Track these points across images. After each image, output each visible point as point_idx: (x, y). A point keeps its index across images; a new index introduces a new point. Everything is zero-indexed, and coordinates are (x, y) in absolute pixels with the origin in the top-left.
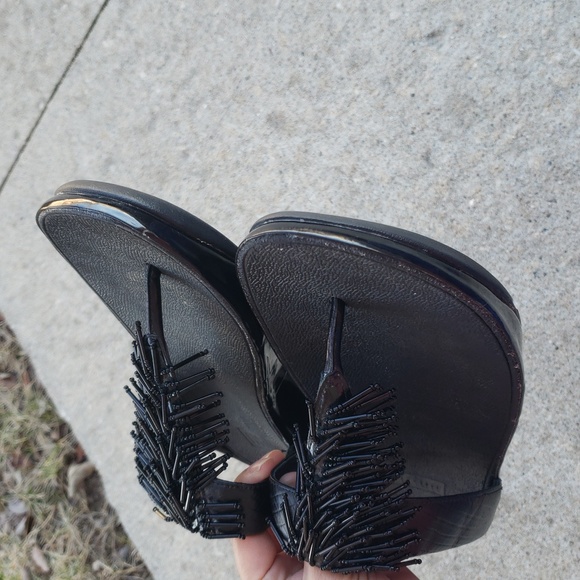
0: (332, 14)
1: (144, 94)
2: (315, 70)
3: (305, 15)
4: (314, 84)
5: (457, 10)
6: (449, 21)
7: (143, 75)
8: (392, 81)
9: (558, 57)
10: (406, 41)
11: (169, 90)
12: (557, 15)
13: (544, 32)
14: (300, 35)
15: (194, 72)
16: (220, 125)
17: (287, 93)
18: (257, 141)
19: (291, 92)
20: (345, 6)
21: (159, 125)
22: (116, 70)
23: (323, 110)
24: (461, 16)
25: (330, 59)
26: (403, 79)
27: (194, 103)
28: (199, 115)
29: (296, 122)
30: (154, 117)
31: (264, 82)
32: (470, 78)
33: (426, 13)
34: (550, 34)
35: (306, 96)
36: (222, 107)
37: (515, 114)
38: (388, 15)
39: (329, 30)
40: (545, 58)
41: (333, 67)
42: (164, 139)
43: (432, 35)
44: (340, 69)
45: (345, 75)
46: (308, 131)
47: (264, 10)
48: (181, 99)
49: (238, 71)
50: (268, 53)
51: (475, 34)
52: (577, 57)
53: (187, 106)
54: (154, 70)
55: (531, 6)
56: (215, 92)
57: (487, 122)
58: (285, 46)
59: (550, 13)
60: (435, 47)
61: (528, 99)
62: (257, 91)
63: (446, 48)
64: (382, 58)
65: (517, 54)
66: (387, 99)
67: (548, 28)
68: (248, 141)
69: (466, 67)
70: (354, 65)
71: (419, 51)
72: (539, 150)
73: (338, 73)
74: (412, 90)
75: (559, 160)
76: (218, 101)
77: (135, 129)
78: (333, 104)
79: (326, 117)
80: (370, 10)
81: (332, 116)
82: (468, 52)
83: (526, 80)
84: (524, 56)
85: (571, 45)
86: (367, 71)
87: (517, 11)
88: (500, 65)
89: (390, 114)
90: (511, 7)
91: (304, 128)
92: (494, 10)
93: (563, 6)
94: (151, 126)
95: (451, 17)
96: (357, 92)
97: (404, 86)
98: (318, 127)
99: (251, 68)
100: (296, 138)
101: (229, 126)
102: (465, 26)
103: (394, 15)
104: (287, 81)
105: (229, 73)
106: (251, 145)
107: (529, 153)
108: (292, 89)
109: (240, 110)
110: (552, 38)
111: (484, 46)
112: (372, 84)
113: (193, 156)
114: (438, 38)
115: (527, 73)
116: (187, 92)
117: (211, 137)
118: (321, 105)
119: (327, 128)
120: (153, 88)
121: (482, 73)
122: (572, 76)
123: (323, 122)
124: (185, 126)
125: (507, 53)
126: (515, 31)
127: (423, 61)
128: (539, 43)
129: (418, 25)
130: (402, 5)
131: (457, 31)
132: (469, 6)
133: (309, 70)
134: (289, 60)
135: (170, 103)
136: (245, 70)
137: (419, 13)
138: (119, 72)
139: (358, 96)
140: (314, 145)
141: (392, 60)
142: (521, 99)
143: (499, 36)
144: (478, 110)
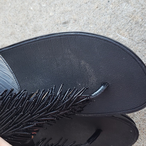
0: (29, 11)
2: (21, 31)
3: (19, 10)
4: (20, 36)
5: (75, 14)
6: (71, 18)
10: (55, 24)
12: (112, 20)
13: (106, 26)
14: (16, 17)
17: (10, 38)
20: (34, 9)
24: (76, 17)
25: (26, 27)
33: (63, 15)
34: (109, 27)
38: (49, 14)
39: (27, 17)
41: (27, 30)
43: (65, 23)
44: (30, 31)
45: (31, 34)
47: (4, 7)
50: (4, 22)
51: (80, 24)
52: (118, 37)
55: (102, 16)
58: (11, 21)
59: (109, 19)
60: (65, 28)
67: (108, 25)
70: (35, 31)
73: (29, 33)
80: (43, 11)
85: (116, 32)
87: (97, 17)
90: (95, 15)
92: (88, 16)
93: (114, 17)
95: (72, 17)
102: (77, 21)
103: (51, 14)
104: (10, 33)
108: (11, 36)
110: (109, 29)
114: (67, 24)
128: (105, 30)
129: (60, 19)
130: (55, 11)
131: (74, 23)
132: (79, 14)
134: (11, 26)
137: (61, 14)
141: (49, 31)
143: (89, 26)
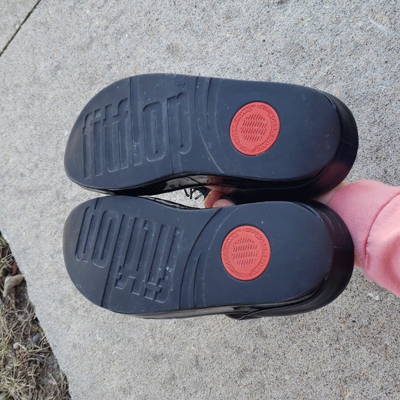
1: (88, 24)
7: (88, 11)
8: (251, 30)
9: (360, 24)
11: (104, 23)
15: (122, 12)
16: (135, 49)
18: (158, 61)
19: (185, 31)
21: (95, 45)
22: (70, 7)
23: (205, 45)
26: (259, 30)
27: (120, 33)
28: (122, 41)
29: (186, 52)
30: (92, 40)
31: (168, 23)
32: (302, 33)
35: (195, 35)
36: (138, 37)
37: (328, 59)
40: (352, 24)
42: (96, 56)
46: (193, 58)
48: (111, 30)
49: (151, 14)
53: (115, 35)
54: (96, 9)
56: (134, 26)
57: (309, 62)
61: (337, 50)
62: (163, 28)
63: (289, 11)
64: (247, 14)
65: (334, 20)
66: (247, 42)
68: (153, 62)
69: (300, 25)
71: (271, 12)
72: (340, 83)
74: (264, 38)
75: (352, 91)
76: (135, 33)
77: (78, 47)
78: (211, 42)
79: (206, 50)
81: (210, 50)
82: (303, 16)
83: (338, 37)
84: (338, 21)
86: (236, 22)
88: (323, 25)
89: (248, 52)
91: (191, 56)
94: (89, 46)
96: (228, 35)
97: (259, 34)
98: (200, 56)
99: (161, 12)
100: (184, 62)
101: (141, 50)
105: (145, 15)
106: (154, 64)
107: (334, 85)
109: (150, 40)
111: (313, 12)
112: (238, 31)
113: (114, 68)
115: (339, 32)
116: (116, 25)
117: (128, 57)
118: (203, 42)
119: (205, 58)
120: (93, 20)
121: (310, 30)
122: (368, 37)
123: (204, 53)
124: (111, 48)
125: (327, 19)
126: (335, 4)
127: (273, 19)
133: (198, 18)
135: (104, 32)
136: (156, 14)
138: (72, 8)
139: (228, 38)
140: (196, 68)
142: (333, 49)
144: (304, 54)
